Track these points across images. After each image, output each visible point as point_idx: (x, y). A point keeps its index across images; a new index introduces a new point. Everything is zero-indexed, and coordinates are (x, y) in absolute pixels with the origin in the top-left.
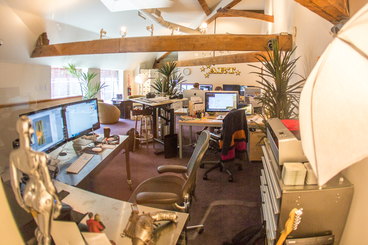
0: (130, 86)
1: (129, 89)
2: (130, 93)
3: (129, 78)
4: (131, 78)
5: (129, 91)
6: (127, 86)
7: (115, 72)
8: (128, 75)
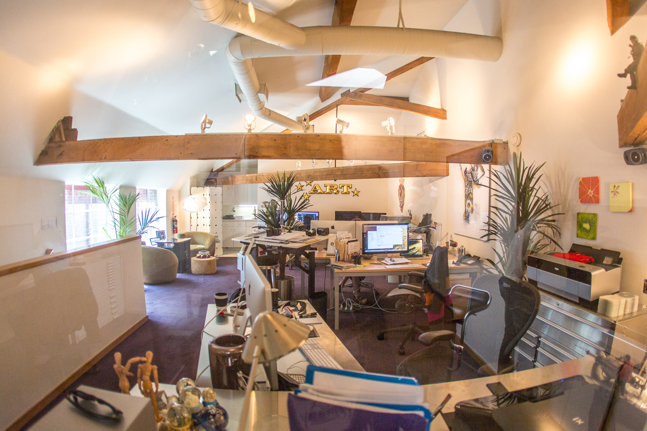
0: (175, 215)
1: (174, 221)
2: (177, 228)
3: (173, 202)
4: (176, 203)
5: (173, 226)
6: (171, 217)
7: (151, 191)
8: (172, 198)
